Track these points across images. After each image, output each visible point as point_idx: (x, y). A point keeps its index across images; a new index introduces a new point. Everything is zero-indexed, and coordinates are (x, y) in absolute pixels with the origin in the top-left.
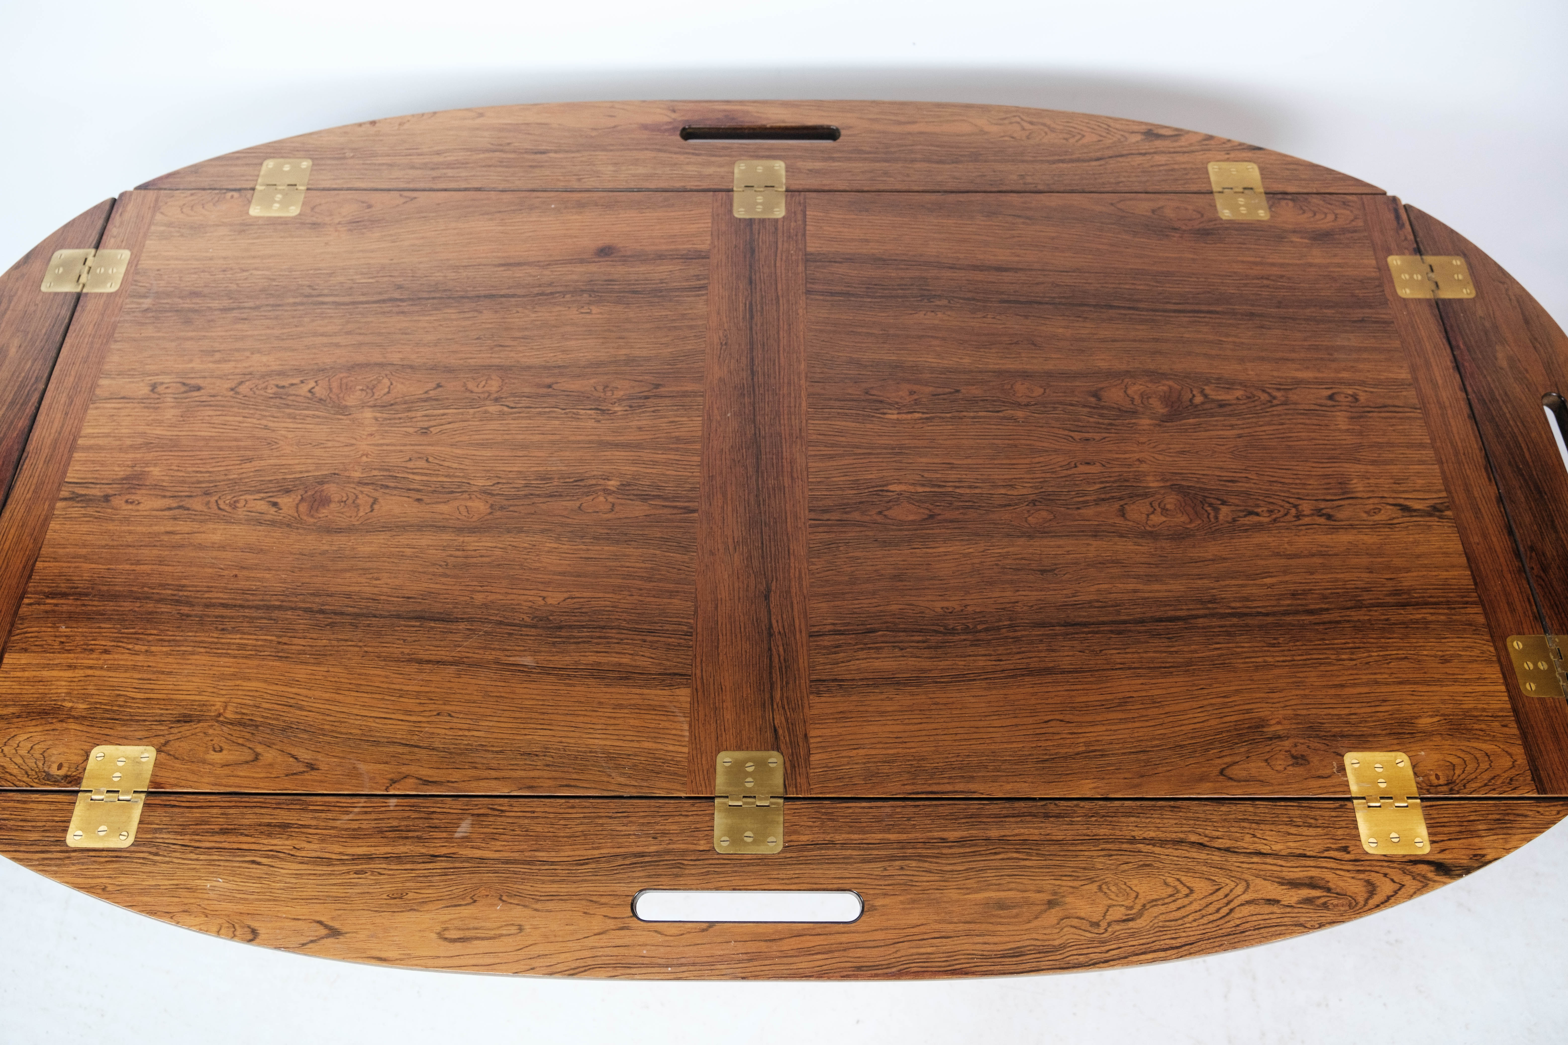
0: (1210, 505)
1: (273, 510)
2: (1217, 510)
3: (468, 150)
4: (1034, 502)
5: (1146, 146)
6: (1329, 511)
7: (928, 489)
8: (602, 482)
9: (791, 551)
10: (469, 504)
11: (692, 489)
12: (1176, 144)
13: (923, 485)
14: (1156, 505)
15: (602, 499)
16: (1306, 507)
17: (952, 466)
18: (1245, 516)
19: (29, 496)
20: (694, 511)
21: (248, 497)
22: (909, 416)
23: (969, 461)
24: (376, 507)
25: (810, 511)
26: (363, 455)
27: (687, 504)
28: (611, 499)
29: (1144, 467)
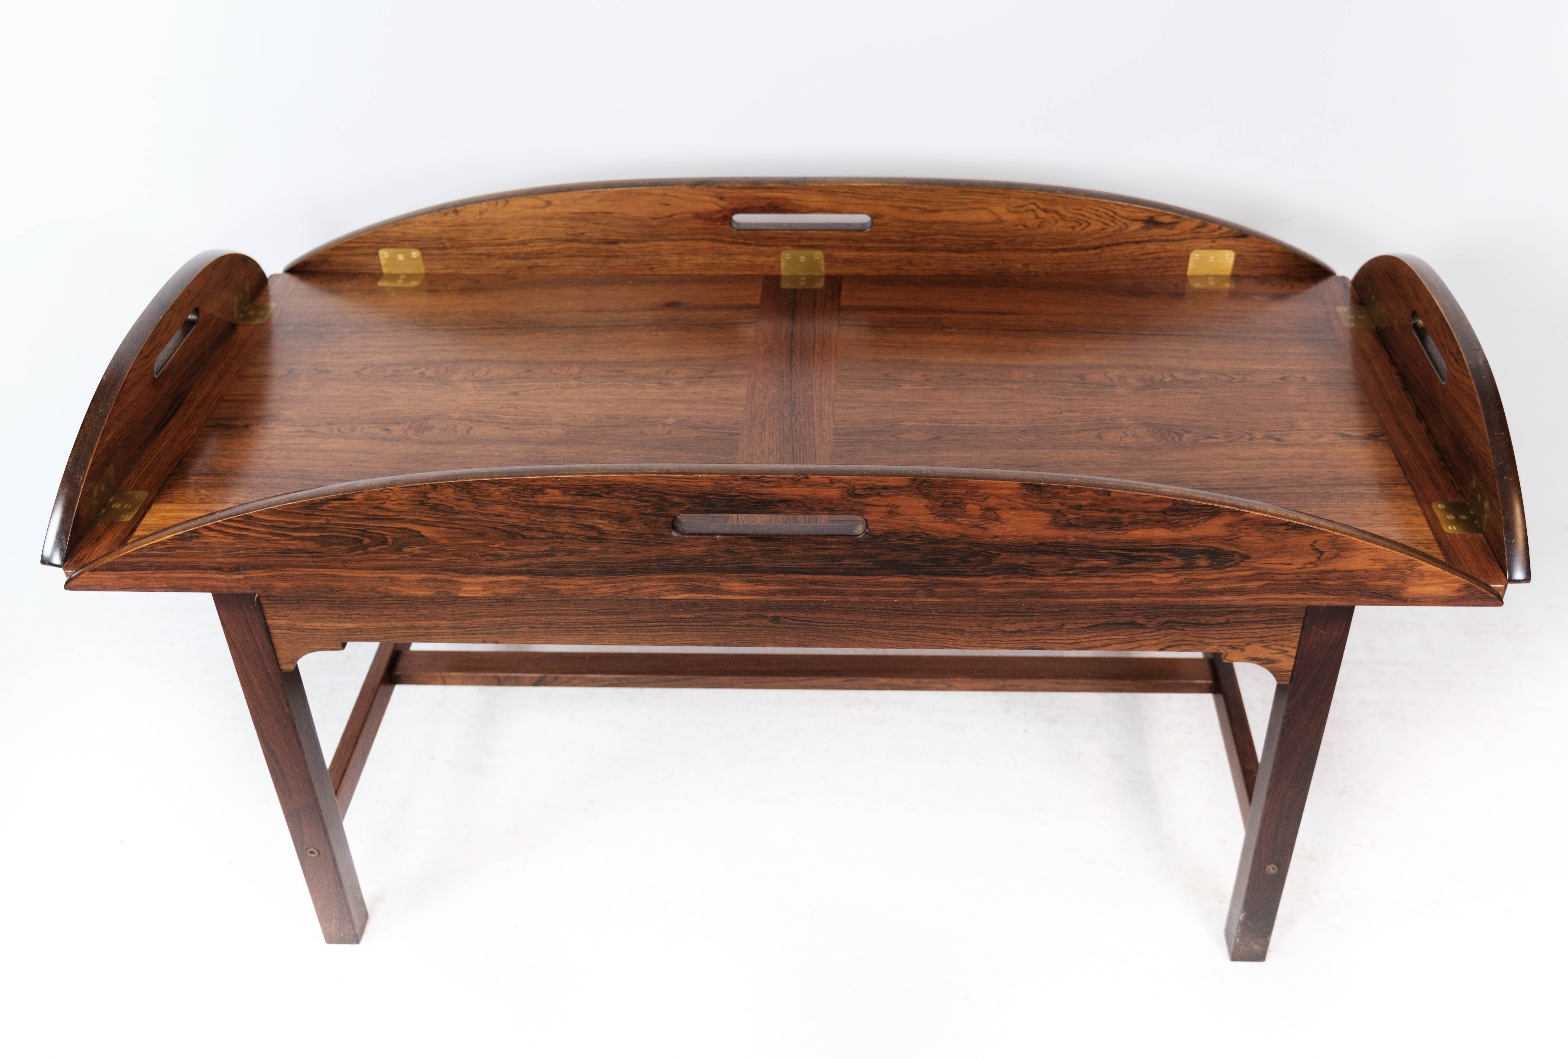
0: (1175, 433)
1: (385, 432)
2: (1180, 436)
3: (551, 240)
4: (1024, 431)
5: (1143, 235)
6: (1279, 437)
7: (934, 424)
8: (662, 420)
9: (817, 455)
10: (549, 430)
11: (736, 424)
12: (1170, 232)
13: (932, 422)
14: (1129, 433)
15: (661, 428)
16: (1258, 435)
17: (956, 413)
18: (1205, 439)
19: (181, 425)
20: (737, 434)
21: (364, 426)
22: (921, 388)
23: (970, 410)
24: (471, 431)
25: (835, 434)
26: (462, 406)
27: (731, 431)
28: (667, 428)
29: (1119, 414)
